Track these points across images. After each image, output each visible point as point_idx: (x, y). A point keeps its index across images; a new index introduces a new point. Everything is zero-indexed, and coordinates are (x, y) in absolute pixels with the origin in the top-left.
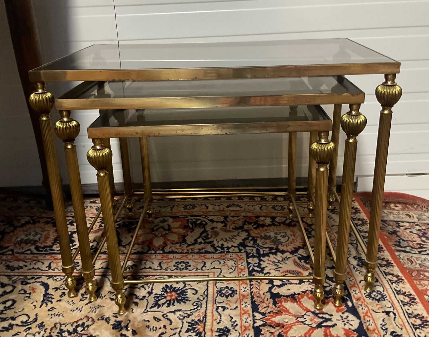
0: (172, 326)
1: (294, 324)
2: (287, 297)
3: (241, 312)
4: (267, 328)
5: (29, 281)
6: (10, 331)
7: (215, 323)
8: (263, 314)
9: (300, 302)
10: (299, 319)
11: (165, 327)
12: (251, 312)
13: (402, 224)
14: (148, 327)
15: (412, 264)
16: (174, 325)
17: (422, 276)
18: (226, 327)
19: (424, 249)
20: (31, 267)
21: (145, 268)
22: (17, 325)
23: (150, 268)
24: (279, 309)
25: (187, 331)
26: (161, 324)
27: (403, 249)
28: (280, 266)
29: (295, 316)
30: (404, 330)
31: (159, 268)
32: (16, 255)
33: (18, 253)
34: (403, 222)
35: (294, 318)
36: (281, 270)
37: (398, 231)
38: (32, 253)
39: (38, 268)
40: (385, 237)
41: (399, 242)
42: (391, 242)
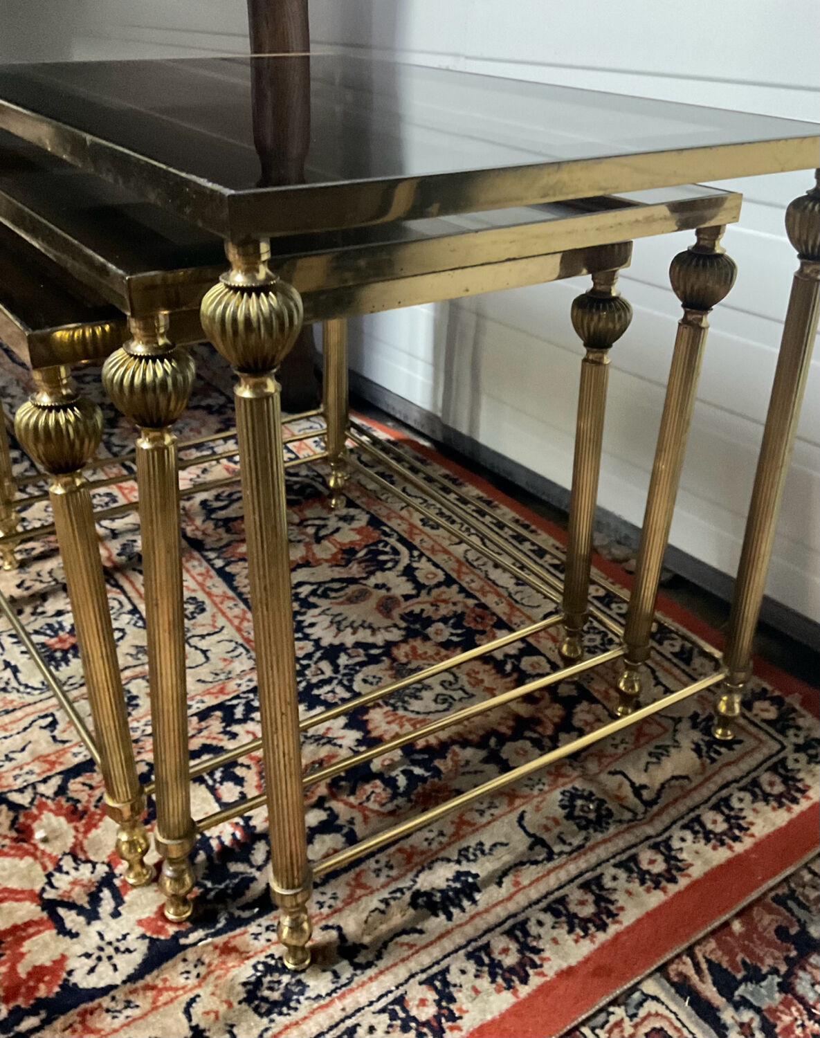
1: (41, 856)
3: (49, 755)
4: (7, 817)
8: (62, 790)
12: (59, 768)
24: (93, 809)
27: (718, 1000)
29: (78, 846)
35: (68, 847)
40: (737, 926)
41: (755, 976)
42: (731, 953)
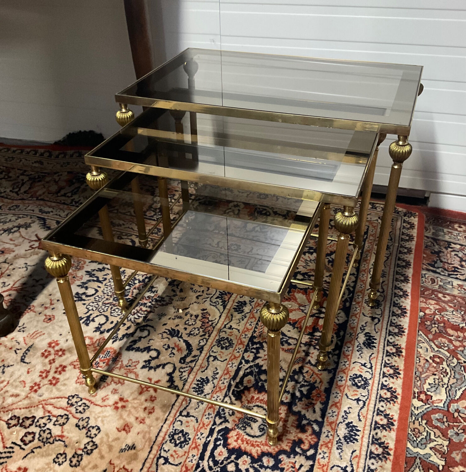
0: (208, 292)
1: (295, 310)
2: (301, 289)
5: (123, 237)
6: (103, 272)
7: (238, 297)
9: (309, 295)
10: (301, 308)
11: (203, 291)
13: (453, 245)
14: (192, 289)
15: (432, 283)
16: (210, 291)
17: (433, 296)
18: (245, 301)
19: (456, 273)
20: (127, 226)
21: (206, 244)
22: (108, 269)
23: (210, 244)
24: (290, 297)
25: (216, 298)
26: (202, 289)
27: (434, 269)
28: (310, 264)
29: (299, 304)
30: (379, 333)
31: (216, 246)
32: (120, 214)
33: (121, 213)
34: (455, 244)
35: (298, 306)
36: (308, 268)
37: (443, 252)
38: (131, 215)
39: (132, 228)
40: (425, 255)
41: (436, 262)
42: (428, 260)
